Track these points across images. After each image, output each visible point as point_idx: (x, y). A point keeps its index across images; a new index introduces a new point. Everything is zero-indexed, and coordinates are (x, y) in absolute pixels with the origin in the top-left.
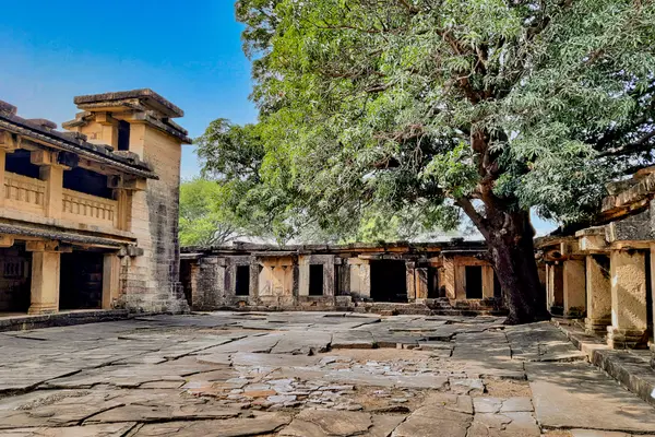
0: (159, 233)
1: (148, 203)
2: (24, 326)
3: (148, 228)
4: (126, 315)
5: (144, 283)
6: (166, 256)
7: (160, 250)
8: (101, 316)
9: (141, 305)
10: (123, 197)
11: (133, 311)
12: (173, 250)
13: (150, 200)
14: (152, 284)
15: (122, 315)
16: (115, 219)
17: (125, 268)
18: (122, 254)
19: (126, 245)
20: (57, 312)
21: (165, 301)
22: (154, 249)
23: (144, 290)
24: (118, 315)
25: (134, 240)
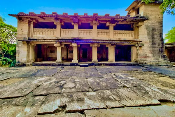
0: (153, 38)
1: (146, 29)
2: (102, 65)
3: (147, 37)
4: (138, 65)
5: (146, 55)
6: (157, 45)
7: (153, 43)
8: (127, 64)
9: (145, 62)
10: (136, 29)
11: (141, 63)
12: (161, 43)
13: (147, 28)
14: (150, 55)
15: (136, 65)
16: (134, 36)
17: (138, 50)
18: (136, 46)
19: (138, 43)
20: (114, 62)
21: (157, 61)
22: (150, 44)
23: (146, 57)
24: (134, 64)
25: (141, 41)
